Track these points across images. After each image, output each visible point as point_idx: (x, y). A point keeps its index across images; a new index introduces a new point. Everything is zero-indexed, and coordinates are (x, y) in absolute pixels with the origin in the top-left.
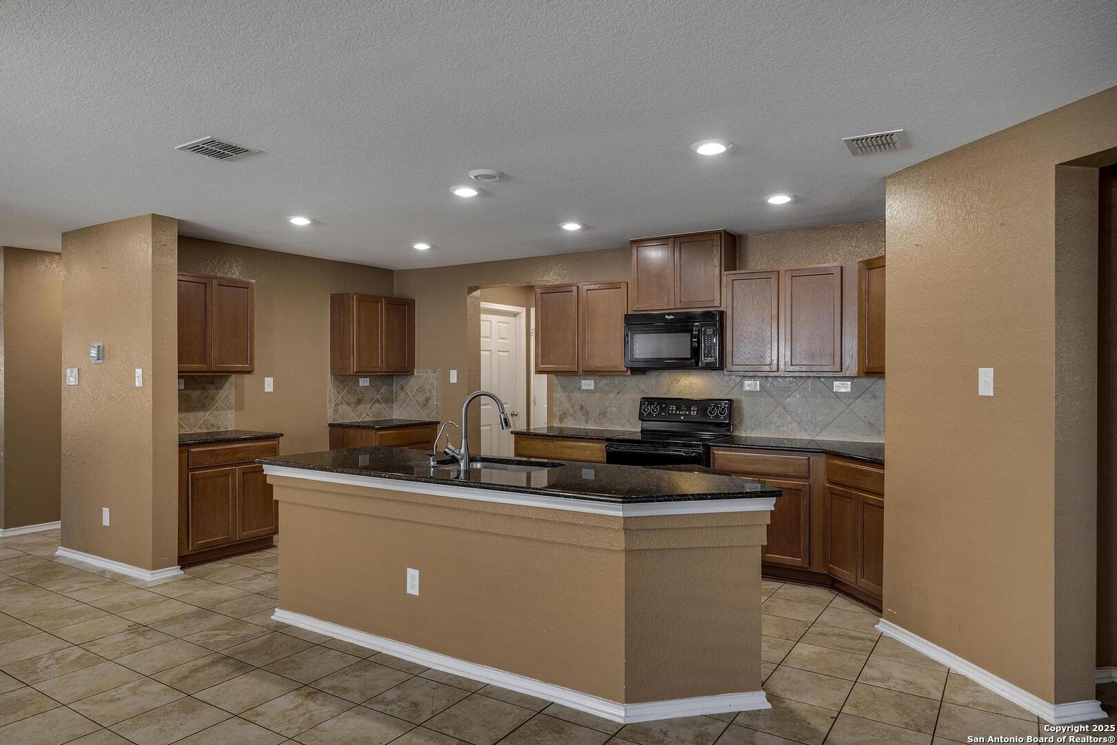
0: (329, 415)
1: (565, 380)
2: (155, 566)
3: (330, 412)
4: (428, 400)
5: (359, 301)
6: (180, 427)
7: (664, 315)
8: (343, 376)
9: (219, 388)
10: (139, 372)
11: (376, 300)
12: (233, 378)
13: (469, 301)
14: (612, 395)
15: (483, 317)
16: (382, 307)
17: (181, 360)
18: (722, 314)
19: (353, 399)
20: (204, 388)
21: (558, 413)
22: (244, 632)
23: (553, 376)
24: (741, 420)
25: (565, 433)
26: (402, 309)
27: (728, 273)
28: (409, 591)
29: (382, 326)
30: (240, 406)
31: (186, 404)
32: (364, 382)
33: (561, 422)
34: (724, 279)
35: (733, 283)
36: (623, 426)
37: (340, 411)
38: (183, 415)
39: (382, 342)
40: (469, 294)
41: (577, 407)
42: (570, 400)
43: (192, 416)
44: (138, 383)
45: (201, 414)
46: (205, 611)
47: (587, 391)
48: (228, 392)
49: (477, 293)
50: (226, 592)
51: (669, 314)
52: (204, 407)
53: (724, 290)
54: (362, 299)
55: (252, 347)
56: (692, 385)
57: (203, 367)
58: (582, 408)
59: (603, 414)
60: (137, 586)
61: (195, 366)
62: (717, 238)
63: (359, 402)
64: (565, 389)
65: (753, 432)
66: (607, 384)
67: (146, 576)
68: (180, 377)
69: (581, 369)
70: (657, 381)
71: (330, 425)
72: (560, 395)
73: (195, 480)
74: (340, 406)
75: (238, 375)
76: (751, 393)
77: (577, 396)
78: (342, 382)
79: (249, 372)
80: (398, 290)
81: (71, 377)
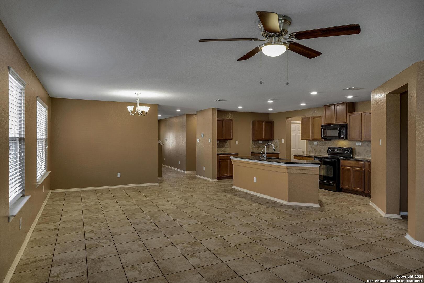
0: (251, 150)
1: (310, 142)
2: (213, 178)
3: (251, 149)
4: (277, 147)
5: (258, 122)
6: (217, 151)
7: (331, 125)
8: (255, 141)
9: (226, 143)
10: (210, 139)
11: (262, 122)
12: (229, 141)
13: (287, 121)
14: (322, 146)
15: (291, 125)
16: (264, 124)
17: (217, 137)
18: (347, 125)
19: (258, 146)
20: (223, 143)
21: (309, 151)
22: (226, 188)
23: (307, 141)
24: (356, 154)
25: (310, 156)
26: (270, 124)
27: (348, 113)
28: (255, 182)
29: (264, 128)
30: (230, 147)
31: (219, 146)
32: (260, 142)
33: (309, 153)
34: (348, 115)
35: (350, 116)
36: (325, 154)
37: (254, 149)
38: (218, 149)
39: (264, 132)
40: (287, 119)
41: (313, 149)
42: (312, 147)
43: (220, 149)
44: (210, 142)
45: (222, 149)
46: (220, 186)
47: (316, 145)
48: (227, 144)
49: (290, 119)
50: (225, 184)
51: (332, 125)
52: (222, 147)
53: (347, 118)
54: (259, 122)
55: (232, 134)
56: (343, 144)
57: (222, 138)
58: (314, 149)
59: (320, 151)
60: (209, 181)
61: (221, 138)
62: (345, 104)
63: (259, 147)
64: (310, 144)
65: (359, 156)
66: (321, 143)
67: (211, 180)
68: (217, 141)
69: (312, 139)
70: (334, 143)
71: (251, 152)
72: (309, 146)
73: (220, 162)
74: (254, 148)
75: (230, 140)
76: (359, 146)
77: (313, 146)
78: (254, 142)
79: (232, 140)
80: (270, 118)
81: (198, 140)
